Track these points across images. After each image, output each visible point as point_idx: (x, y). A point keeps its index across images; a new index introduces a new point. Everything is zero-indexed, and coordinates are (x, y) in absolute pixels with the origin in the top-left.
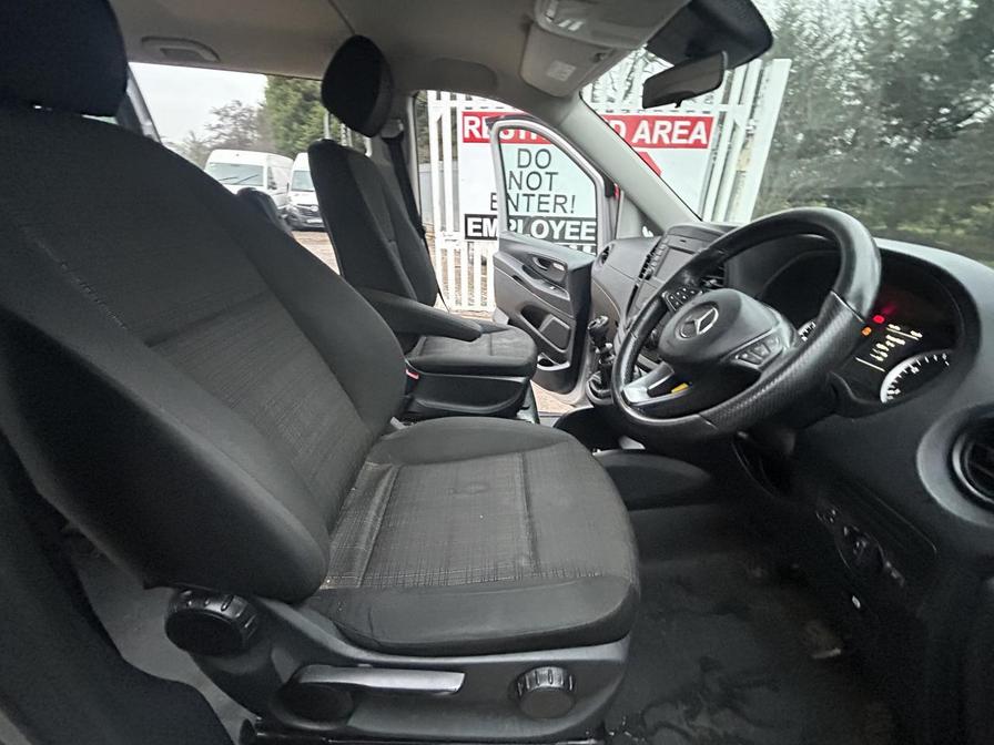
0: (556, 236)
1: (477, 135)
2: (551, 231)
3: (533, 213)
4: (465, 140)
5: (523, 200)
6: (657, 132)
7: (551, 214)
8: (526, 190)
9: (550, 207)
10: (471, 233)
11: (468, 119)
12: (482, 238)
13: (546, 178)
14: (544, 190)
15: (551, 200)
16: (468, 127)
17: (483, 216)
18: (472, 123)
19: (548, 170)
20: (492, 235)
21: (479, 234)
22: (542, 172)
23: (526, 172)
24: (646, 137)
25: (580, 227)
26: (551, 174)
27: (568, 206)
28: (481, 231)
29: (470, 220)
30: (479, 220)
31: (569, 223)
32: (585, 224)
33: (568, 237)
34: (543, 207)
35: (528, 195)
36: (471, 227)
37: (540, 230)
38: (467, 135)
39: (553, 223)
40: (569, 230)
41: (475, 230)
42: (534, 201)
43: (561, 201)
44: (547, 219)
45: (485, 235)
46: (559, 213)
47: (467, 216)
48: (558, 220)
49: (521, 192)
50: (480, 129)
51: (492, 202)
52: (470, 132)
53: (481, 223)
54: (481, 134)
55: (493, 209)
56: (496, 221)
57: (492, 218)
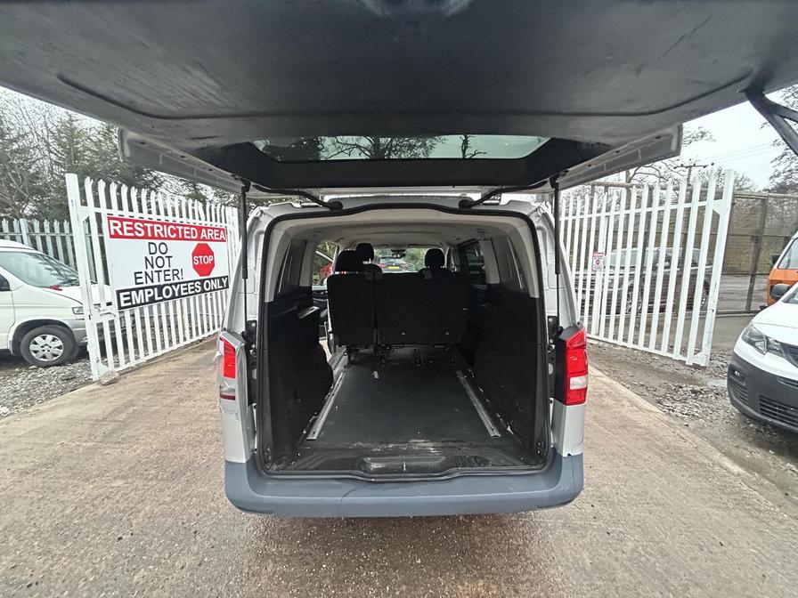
0: (177, 295)
1: (120, 233)
2: (174, 292)
3: (162, 282)
4: (111, 236)
5: (155, 275)
6: (209, 234)
7: (172, 282)
8: (156, 268)
9: (171, 277)
10: (123, 305)
11: (111, 221)
12: (132, 306)
13: (166, 260)
14: (166, 267)
15: (170, 273)
16: (112, 227)
17: (130, 290)
18: (115, 224)
19: (168, 254)
20: (138, 302)
21: (130, 304)
22: (163, 256)
23: (155, 256)
24: (205, 236)
25: (187, 287)
26: (169, 257)
27: (180, 275)
28: (131, 301)
29: (122, 294)
30: (128, 293)
31: (182, 285)
32: (189, 284)
33: (183, 294)
34: (167, 278)
35: (158, 272)
36: (122, 299)
37: (167, 292)
38: (113, 233)
39: (174, 287)
40: (182, 289)
41: (125, 302)
42: (162, 274)
43: (176, 273)
44: (170, 285)
45: (134, 303)
46: (176, 280)
47: (118, 292)
48: (176, 284)
49: (153, 270)
50: (122, 229)
51: (136, 278)
52: (115, 230)
53: (130, 296)
54: (123, 233)
55: (137, 284)
56: (141, 292)
57: (137, 290)
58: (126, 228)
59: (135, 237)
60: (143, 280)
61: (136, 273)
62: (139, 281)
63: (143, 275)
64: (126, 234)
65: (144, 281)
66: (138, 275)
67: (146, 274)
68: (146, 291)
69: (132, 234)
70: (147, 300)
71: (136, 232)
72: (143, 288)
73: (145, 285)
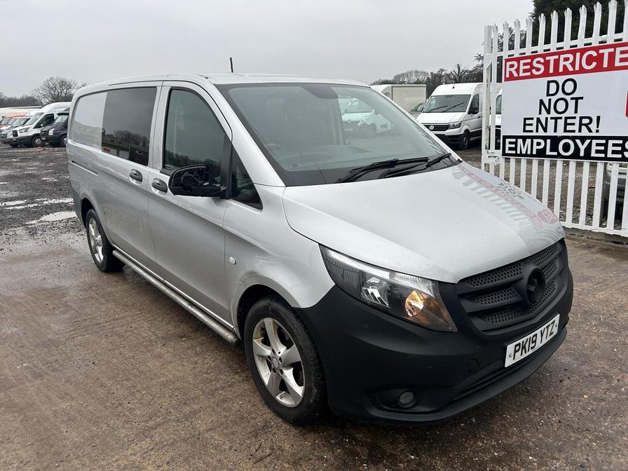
0: (582, 154)
1: (515, 74)
2: (577, 149)
3: (560, 133)
4: (506, 80)
5: (551, 123)
7: (577, 134)
8: (553, 114)
9: (576, 128)
10: (507, 151)
11: (509, 63)
12: (516, 155)
13: (572, 104)
14: (570, 112)
15: (577, 121)
16: (508, 69)
17: (517, 137)
18: (512, 66)
19: (572, 96)
20: (523, 152)
21: (514, 152)
22: (568, 98)
23: (554, 99)
25: (606, 145)
26: (577, 99)
27: (593, 126)
28: (515, 149)
29: (508, 140)
30: (514, 140)
31: (594, 142)
32: (611, 142)
33: (593, 154)
34: (569, 128)
35: (556, 119)
36: (508, 146)
37: (566, 147)
38: (508, 76)
39: (578, 141)
40: (594, 148)
41: (510, 149)
42: (561, 123)
43: (586, 122)
44: (573, 139)
45: (518, 152)
46: (585, 132)
47: (505, 137)
48: (583, 139)
49: (549, 116)
50: (517, 70)
51: (525, 125)
52: (510, 72)
53: (516, 143)
54: (518, 73)
55: (525, 131)
56: (529, 141)
57: (524, 138)
58: (522, 68)
59: (533, 76)
60: (533, 128)
61: (525, 119)
62: (528, 128)
63: (534, 122)
64: (522, 74)
65: (535, 131)
66: (528, 122)
67: (539, 121)
68: (535, 141)
69: (529, 74)
70: (534, 153)
71: (534, 71)
72: (532, 138)
73: (534, 134)
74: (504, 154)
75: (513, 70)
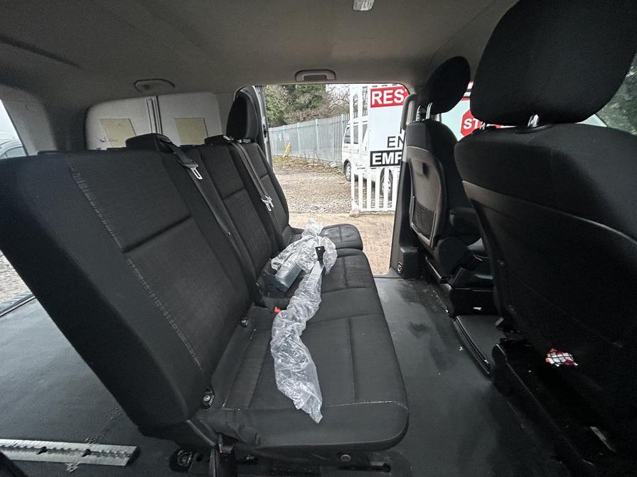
1: (380, 102)
4: (372, 106)
10: (374, 163)
11: (374, 93)
12: (382, 165)
16: (374, 98)
17: (382, 152)
18: (377, 95)
20: (388, 163)
21: (380, 163)
28: (381, 161)
29: (374, 155)
30: (380, 154)
36: (374, 159)
38: (373, 103)
41: (377, 161)
45: (384, 163)
47: (372, 153)
50: (382, 99)
51: (389, 142)
52: (376, 100)
53: (381, 156)
54: (382, 101)
55: (388, 147)
56: (392, 154)
57: (388, 152)
58: (385, 97)
59: (394, 104)
60: (396, 144)
61: (389, 138)
62: (391, 144)
63: (396, 139)
64: (385, 102)
65: (397, 146)
66: (391, 140)
67: (399, 138)
68: (397, 154)
69: (391, 102)
70: (396, 162)
71: (396, 100)
72: (395, 151)
73: (396, 148)
74: (372, 165)
75: (378, 98)
